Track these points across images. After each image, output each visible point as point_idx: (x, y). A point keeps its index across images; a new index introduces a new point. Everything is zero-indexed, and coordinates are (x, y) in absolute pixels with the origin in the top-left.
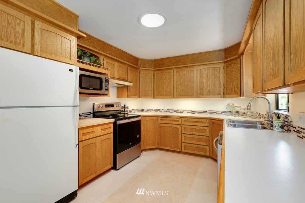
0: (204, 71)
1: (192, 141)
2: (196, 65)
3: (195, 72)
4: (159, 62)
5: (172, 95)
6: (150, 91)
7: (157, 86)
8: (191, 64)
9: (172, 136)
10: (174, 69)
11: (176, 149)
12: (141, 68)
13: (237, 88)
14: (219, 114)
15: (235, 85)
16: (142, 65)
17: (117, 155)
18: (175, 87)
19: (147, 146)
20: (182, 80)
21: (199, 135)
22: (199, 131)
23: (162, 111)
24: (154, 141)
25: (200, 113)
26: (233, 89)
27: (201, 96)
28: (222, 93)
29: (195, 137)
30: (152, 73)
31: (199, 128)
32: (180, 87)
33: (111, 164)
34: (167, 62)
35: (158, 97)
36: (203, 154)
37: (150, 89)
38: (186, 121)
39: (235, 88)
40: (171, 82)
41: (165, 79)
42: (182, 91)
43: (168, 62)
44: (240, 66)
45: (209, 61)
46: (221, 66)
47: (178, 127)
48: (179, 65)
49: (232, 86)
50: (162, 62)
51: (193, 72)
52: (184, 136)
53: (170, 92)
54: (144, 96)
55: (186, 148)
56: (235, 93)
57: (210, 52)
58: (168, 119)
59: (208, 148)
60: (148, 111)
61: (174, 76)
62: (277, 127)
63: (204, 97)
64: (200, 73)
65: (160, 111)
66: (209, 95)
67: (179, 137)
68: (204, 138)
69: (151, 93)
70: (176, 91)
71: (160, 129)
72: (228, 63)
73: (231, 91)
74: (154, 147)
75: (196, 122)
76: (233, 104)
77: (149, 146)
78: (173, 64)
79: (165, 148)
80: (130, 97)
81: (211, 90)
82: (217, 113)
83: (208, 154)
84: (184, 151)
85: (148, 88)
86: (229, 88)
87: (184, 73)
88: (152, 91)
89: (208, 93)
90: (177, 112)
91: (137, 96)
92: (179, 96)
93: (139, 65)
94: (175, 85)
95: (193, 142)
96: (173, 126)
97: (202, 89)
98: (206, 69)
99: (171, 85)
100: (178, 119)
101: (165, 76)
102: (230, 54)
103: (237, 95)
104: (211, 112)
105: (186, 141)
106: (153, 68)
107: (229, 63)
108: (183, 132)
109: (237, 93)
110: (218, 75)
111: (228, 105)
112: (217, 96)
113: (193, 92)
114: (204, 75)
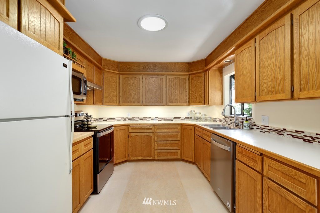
0: (172, 80)
1: (164, 147)
2: (165, 74)
3: (164, 80)
4: (125, 65)
5: (141, 102)
6: (115, 97)
7: (123, 91)
8: (160, 72)
9: (145, 145)
10: (142, 75)
11: (149, 158)
12: (106, 70)
13: (202, 97)
14: (182, 120)
15: (199, 95)
16: (106, 67)
17: (98, 175)
18: (144, 94)
19: (116, 160)
20: (151, 88)
21: (171, 141)
22: (171, 136)
23: (126, 119)
24: (124, 153)
25: (166, 120)
26: (198, 98)
27: (170, 104)
28: (188, 102)
29: (168, 142)
30: (118, 76)
31: (171, 134)
32: (149, 94)
33: (91, 188)
34: (134, 67)
35: (125, 104)
36: (175, 157)
37: (115, 95)
38: (159, 128)
39: (200, 97)
40: (140, 88)
41: (132, 85)
42: (152, 98)
43: (136, 67)
44: (204, 79)
45: (177, 72)
46: (187, 77)
47: (151, 135)
48: (148, 72)
49: (196, 96)
50: (129, 66)
51: (163, 80)
52: (157, 143)
53: (139, 99)
54: (109, 103)
55: (159, 155)
56: (200, 102)
57: (177, 63)
58: (139, 127)
59: (179, 151)
60: (108, 120)
61: (143, 82)
62: (246, 127)
63: (173, 105)
64: (169, 82)
65: (124, 119)
66: (177, 103)
67: (152, 145)
68: (176, 143)
69: (116, 99)
70: (146, 98)
71: (130, 139)
72: (193, 76)
73: (195, 100)
74: (125, 159)
75: (169, 128)
76: (195, 111)
77: (119, 160)
78: (141, 70)
79: (136, 158)
80: (96, 104)
81: (178, 98)
82: (181, 119)
83: (179, 157)
84: (157, 158)
85: (113, 93)
86: (194, 97)
87: (154, 80)
88: (118, 98)
89: (176, 101)
90: (143, 120)
91: (101, 102)
92: (148, 103)
93: (103, 66)
94: (144, 92)
95: (166, 148)
96: (146, 134)
97: (171, 97)
98: (174, 79)
99: (139, 92)
100: (151, 127)
101: (132, 82)
102: (195, 68)
103: (201, 103)
104: (176, 118)
105: (159, 148)
106: (118, 71)
107: (195, 75)
108: (156, 139)
109: (201, 102)
110: (184, 85)
111: (190, 112)
112: (184, 104)
113: (163, 100)
114: (172, 84)
